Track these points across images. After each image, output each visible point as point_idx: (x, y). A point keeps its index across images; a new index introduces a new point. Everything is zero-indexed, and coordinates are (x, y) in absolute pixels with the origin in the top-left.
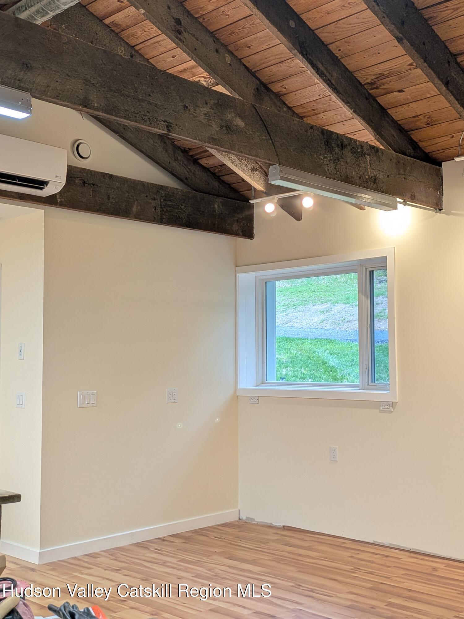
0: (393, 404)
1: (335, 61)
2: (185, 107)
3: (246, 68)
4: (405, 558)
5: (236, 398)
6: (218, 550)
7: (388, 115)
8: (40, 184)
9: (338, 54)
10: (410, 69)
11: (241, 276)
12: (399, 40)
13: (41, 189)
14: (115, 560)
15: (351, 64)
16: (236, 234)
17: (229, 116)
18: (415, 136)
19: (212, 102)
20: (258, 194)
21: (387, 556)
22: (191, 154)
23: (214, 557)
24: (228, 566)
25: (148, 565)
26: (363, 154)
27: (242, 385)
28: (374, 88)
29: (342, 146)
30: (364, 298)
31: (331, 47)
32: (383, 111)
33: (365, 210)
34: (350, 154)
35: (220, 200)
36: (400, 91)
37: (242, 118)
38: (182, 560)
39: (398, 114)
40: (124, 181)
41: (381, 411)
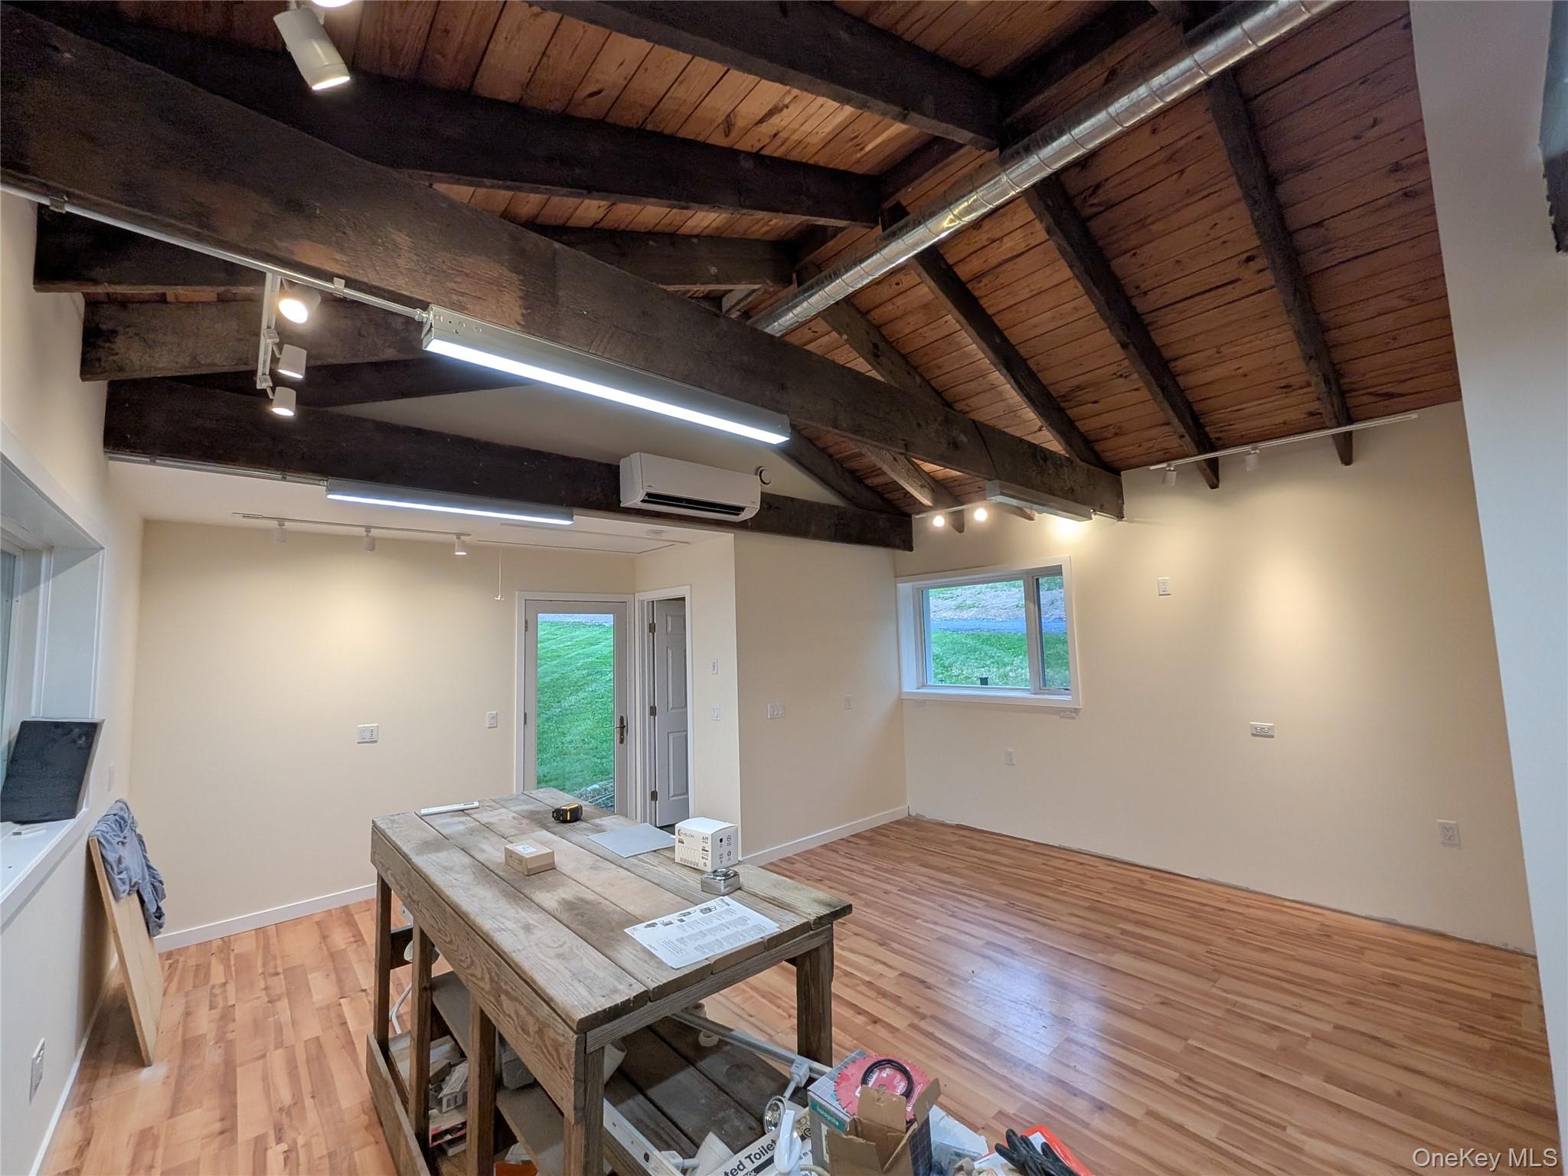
0: (1076, 711)
1: (1032, 376)
2: (919, 425)
3: (933, 388)
4: (1102, 867)
5: (901, 702)
6: (908, 855)
7: (1076, 428)
8: (738, 510)
9: (1034, 368)
10: (1113, 379)
11: (900, 585)
12: (1124, 346)
13: (737, 515)
14: (811, 866)
15: (1046, 378)
16: (898, 548)
17: (955, 433)
18: (1098, 447)
19: (940, 419)
20: (923, 509)
21: (1082, 864)
22: (858, 474)
23: (907, 863)
24: (929, 877)
25: (847, 873)
26: (1062, 466)
27: (906, 689)
28: (1067, 401)
29: (1045, 459)
30: (1032, 605)
31: (1030, 363)
32: (1071, 423)
33: (1032, 519)
34: (1051, 466)
35: (884, 516)
36: (1095, 402)
37: (965, 435)
38: (877, 868)
39: (1083, 426)
40: (804, 502)
41: (1063, 717)
